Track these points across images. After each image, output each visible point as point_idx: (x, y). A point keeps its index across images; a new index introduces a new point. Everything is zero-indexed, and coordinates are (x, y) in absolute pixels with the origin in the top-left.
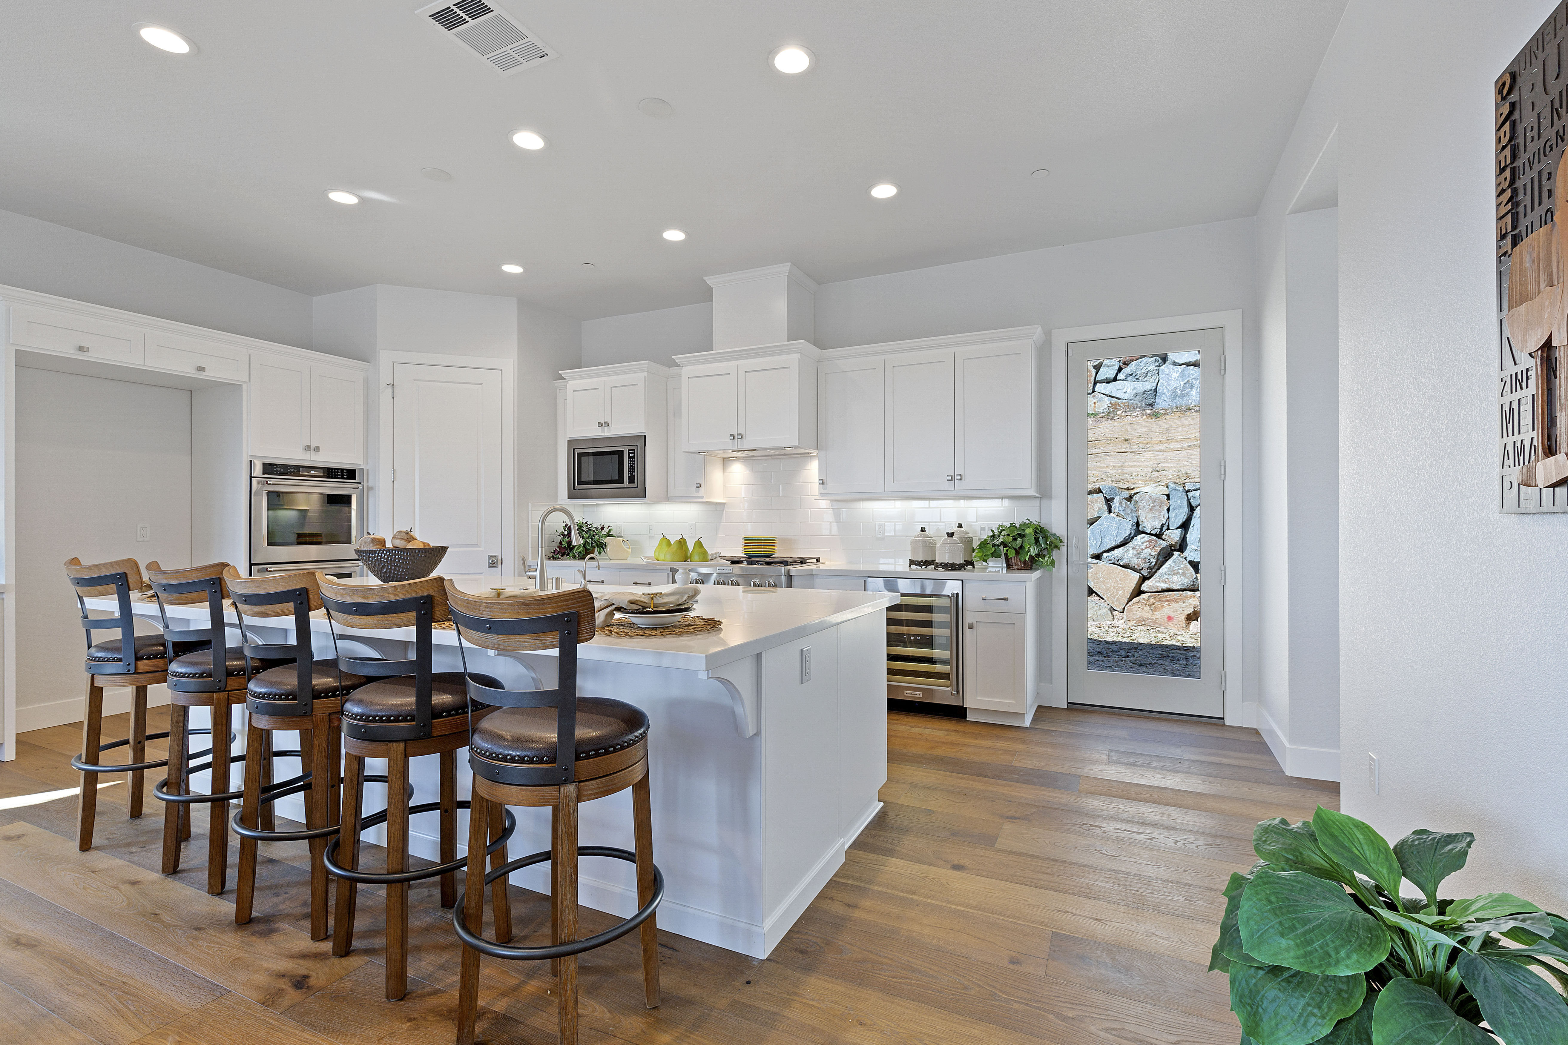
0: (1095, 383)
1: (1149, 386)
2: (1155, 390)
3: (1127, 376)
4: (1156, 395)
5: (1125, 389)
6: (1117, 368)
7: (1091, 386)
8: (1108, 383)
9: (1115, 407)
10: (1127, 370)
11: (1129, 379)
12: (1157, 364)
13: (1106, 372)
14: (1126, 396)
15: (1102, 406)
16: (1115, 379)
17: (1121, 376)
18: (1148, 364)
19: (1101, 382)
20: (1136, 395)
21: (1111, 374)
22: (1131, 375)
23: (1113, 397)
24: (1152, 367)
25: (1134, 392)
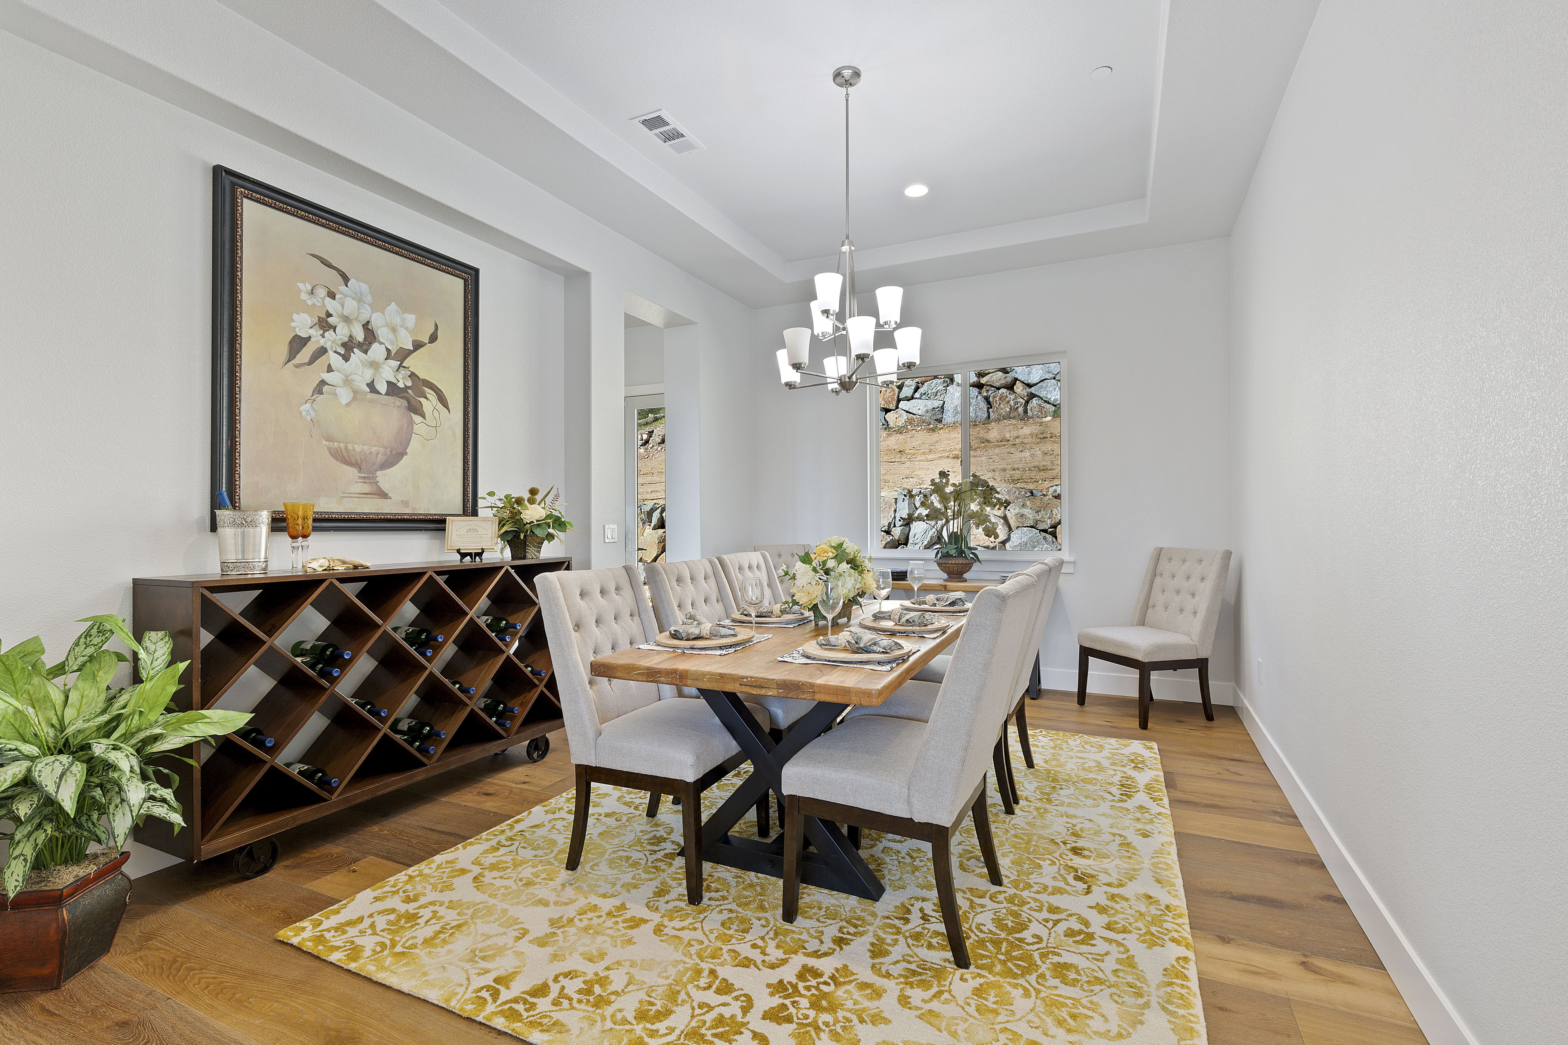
0: (899, 400)
1: (937, 403)
2: (942, 407)
3: (921, 395)
4: (943, 412)
5: (919, 406)
6: (913, 387)
7: (895, 403)
8: (908, 400)
9: (910, 422)
10: (921, 390)
11: (923, 397)
12: (945, 385)
13: (907, 392)
14: (920, 413)
15: (901, 421)
16: (912, 398)
17: (917, 395)
18: (937, 385)
19: (903, 400)
20: (927, 412)
21: (909, 395)
22: (925, 394)
23: (910, 413)
24: (941, 388)
25: (925, 409)
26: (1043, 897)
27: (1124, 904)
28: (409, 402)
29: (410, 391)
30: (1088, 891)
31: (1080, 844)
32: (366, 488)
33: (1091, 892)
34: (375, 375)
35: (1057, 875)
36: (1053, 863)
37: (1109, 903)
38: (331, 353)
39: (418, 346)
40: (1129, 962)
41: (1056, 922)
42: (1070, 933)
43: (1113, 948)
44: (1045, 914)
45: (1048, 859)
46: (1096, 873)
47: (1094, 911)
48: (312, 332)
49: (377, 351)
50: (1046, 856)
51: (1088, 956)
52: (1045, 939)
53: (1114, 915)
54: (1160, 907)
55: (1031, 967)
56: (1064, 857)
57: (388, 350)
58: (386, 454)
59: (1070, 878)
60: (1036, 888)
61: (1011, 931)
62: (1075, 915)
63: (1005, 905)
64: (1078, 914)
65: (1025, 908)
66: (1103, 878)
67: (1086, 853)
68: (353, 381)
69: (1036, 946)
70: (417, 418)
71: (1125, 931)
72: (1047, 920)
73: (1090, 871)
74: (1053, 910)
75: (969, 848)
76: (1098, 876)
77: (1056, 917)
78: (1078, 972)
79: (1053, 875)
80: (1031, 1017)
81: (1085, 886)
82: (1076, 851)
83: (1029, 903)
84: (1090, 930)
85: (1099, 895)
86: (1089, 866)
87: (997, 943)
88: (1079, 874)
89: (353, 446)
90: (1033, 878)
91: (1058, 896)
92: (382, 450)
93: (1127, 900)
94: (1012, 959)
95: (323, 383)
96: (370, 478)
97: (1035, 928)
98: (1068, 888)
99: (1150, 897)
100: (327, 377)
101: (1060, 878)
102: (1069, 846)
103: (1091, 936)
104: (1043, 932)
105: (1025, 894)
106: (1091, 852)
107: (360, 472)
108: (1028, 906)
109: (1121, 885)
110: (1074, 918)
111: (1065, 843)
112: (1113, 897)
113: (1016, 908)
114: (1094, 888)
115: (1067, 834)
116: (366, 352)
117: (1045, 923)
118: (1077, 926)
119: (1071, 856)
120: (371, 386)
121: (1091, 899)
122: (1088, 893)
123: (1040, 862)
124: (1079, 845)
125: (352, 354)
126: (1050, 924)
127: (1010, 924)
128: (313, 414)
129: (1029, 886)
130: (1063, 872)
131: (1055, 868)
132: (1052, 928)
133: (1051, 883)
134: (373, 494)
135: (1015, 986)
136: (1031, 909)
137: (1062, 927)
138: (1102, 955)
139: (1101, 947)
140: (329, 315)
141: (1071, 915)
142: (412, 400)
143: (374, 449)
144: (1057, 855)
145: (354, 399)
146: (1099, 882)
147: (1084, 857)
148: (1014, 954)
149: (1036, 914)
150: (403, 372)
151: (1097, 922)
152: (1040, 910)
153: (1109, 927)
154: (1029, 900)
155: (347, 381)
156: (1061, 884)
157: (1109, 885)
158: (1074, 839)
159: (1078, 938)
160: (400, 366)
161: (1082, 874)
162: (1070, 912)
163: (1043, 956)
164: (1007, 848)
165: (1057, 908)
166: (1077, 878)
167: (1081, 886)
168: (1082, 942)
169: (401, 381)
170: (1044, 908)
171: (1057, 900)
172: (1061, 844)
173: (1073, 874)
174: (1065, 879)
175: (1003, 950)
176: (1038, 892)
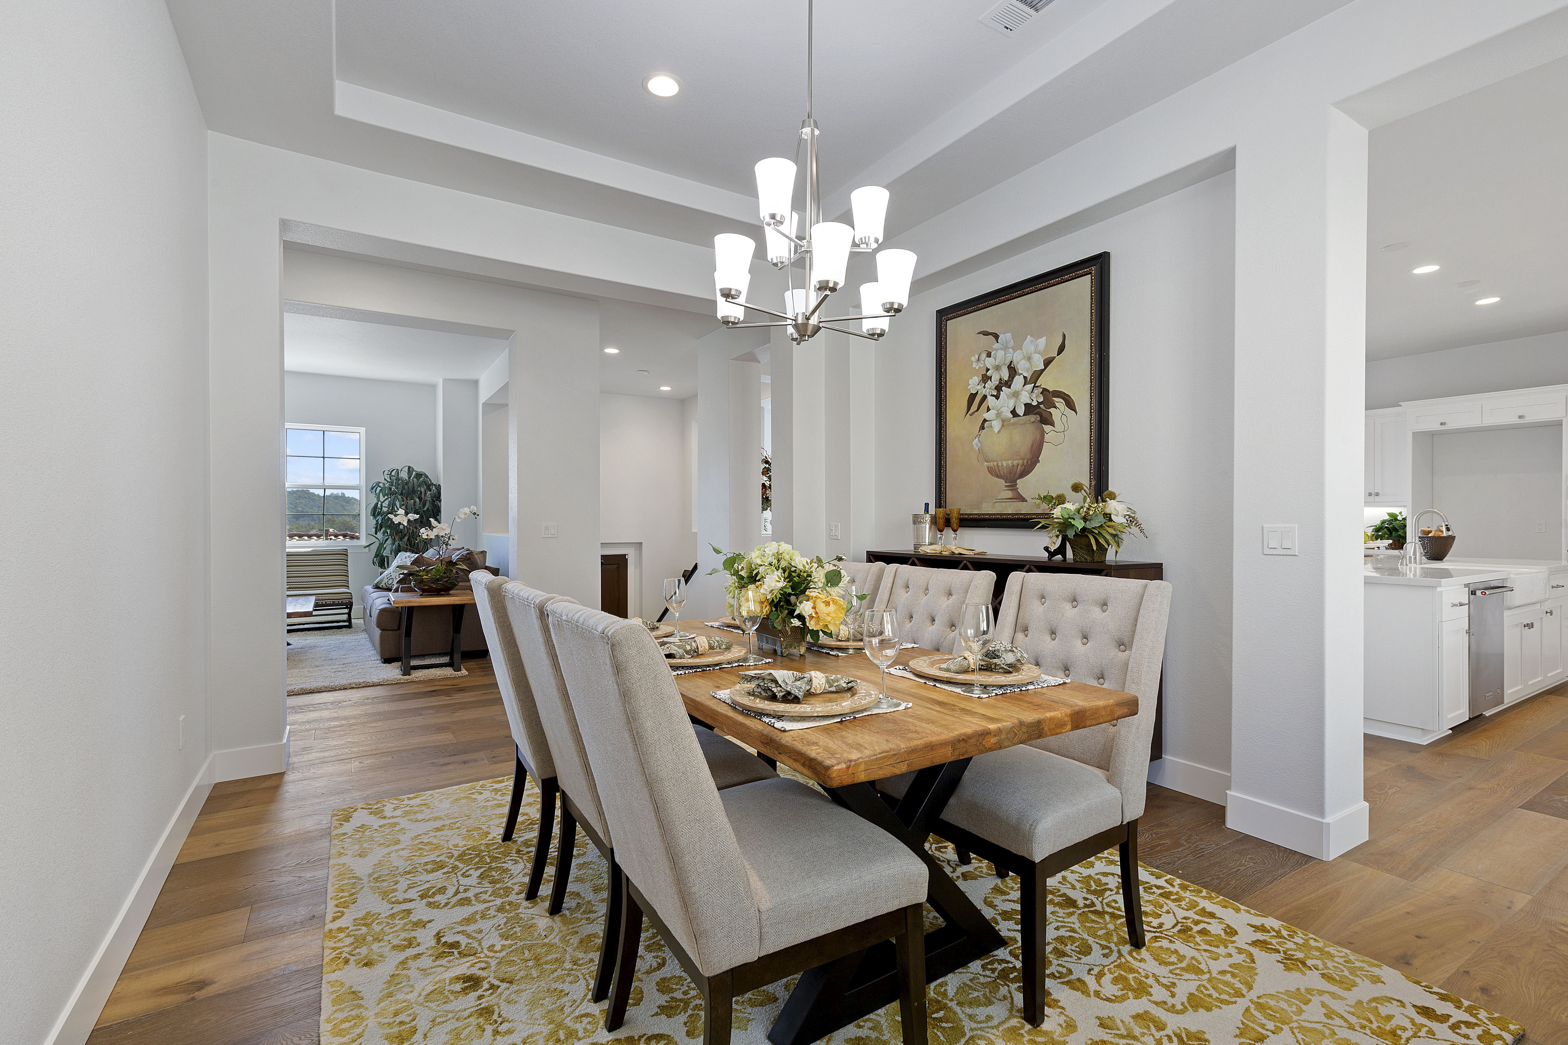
26: (481, 907)
27: (396, 942)
28: (1041, 416)
29: (1042, 406)
30: (438, 936)
31: (470, 1000)
32: (1009, 494)
33: (435, 936)
34: (1016, 402)
35: (479, 936)
36: (491, 948)
37: (413, 934)
38: (989, 397)
39: (1048, 362)
40: (385, 894)
41: (457, 893)
42: (442, 890)
43: (401, 896)
44: (470, 894)
45: (500, 951)
46: (438, 963)
47: (425, 919)
48: (979, 387)
49: (1018, 381)
50: (504, 953)
51: (421, 883)
52: (460, 878)
53: (405, 924)
54: (355, 958)
55: (461, 857)
56: (483, 965)
57: (1025, 378)
58: (1023, 465)
59: (463, 940)
60: (492, 912)
61: (490, 869)
62: (444, 906)
63: (509, 884)
64: (441, 908)
65: (490, 890)
66: (426, 962)
67: (458, 987)
68: (1002, 412)
69: (464, 871)
70: (1047, 428)
71: (393, 916)
72: (466, 891)
73: (443, 962)
74: (466, 902)
75: (592, 916)
76: (434, 961)
77: (459, 896)
78: (426, 870)
79: (483, 934)
80: (448, 838)
81: (443, 940)
82: (472, 982)
83: (490, 896)
84: (425, 901)
85: (426, 938)
86: (449, 968)
87: (494, 859)
88: (456, 952)
89: (1002, 463)
90: (501, 919)
91: (466, 915)
92: (1020, 462)
93: (395, 947)
94: (477, 855)
95: (985, 421)
96: (1013, 486)
97: (473, 880)
98: (461, 929)
99: (366, 965)
100: (987, 416)
101: (475, 935)
102: (486, 986)
103: (422, 897)
104: (464, 881)
105: (498, 902)
106: (452, 992)
107: (1006, 482)
108: (489, 894)
109: (403, 963)
110: (443, 902)
111: (492, 987)
112: (410, 943)
113: (498, 886)
114: (433, 943)
115: (498, 1004)
116: (1009, 387)
117: (466, 887)
118: (438, 898)
119: (475, 971)
120: (1014, 413)
121: (433, 929)
122: (438, 934)
123: (506, 943)
124: (474, 995)
125: (1001, 392)
126: (461, 889)
127: (494, 873)
128: (979, 445)
129: (501, 909)
130: (475, 944)
131: (486, 944)
132: (458, 887)
133: (482, 924)
134: (1014, 499)
135: (465, 846)
136: (486, 892)
137: (451, 891)
138: (410, 888)
139: (413, 894)
140: (988, 370)
141: (447, 904)
142: (1043, 413)
143: (1015, 462)
144: (493, 963)
145: (1003, 426)
146: (430, 952)
147: (458, 978)
148: (478, 858)
149: (478, 890)
150: (1036, 391)
151: (421, 911)
152: (476, 896)
153: (409, 912)
154: (492, 898)
155: (998, 415)
156: (470, 929)
157: (417, 956)
158: (484, 1003)
159: (434, 890)
160: (1034, 387)
161: (453, 952)
162: (449, 907)
163: (455, 867)
164: (554, 939)
165: (463, 905)
166: (456, 945)
167: (449, 938)
168: (428, 889)
169: (1035, 400)
170: (473, 898)
171: (466, 911)
172: (497, 983)
173: (463, 947)
174: (469, 936)
175: (487, 857)
176: (488, 909)
